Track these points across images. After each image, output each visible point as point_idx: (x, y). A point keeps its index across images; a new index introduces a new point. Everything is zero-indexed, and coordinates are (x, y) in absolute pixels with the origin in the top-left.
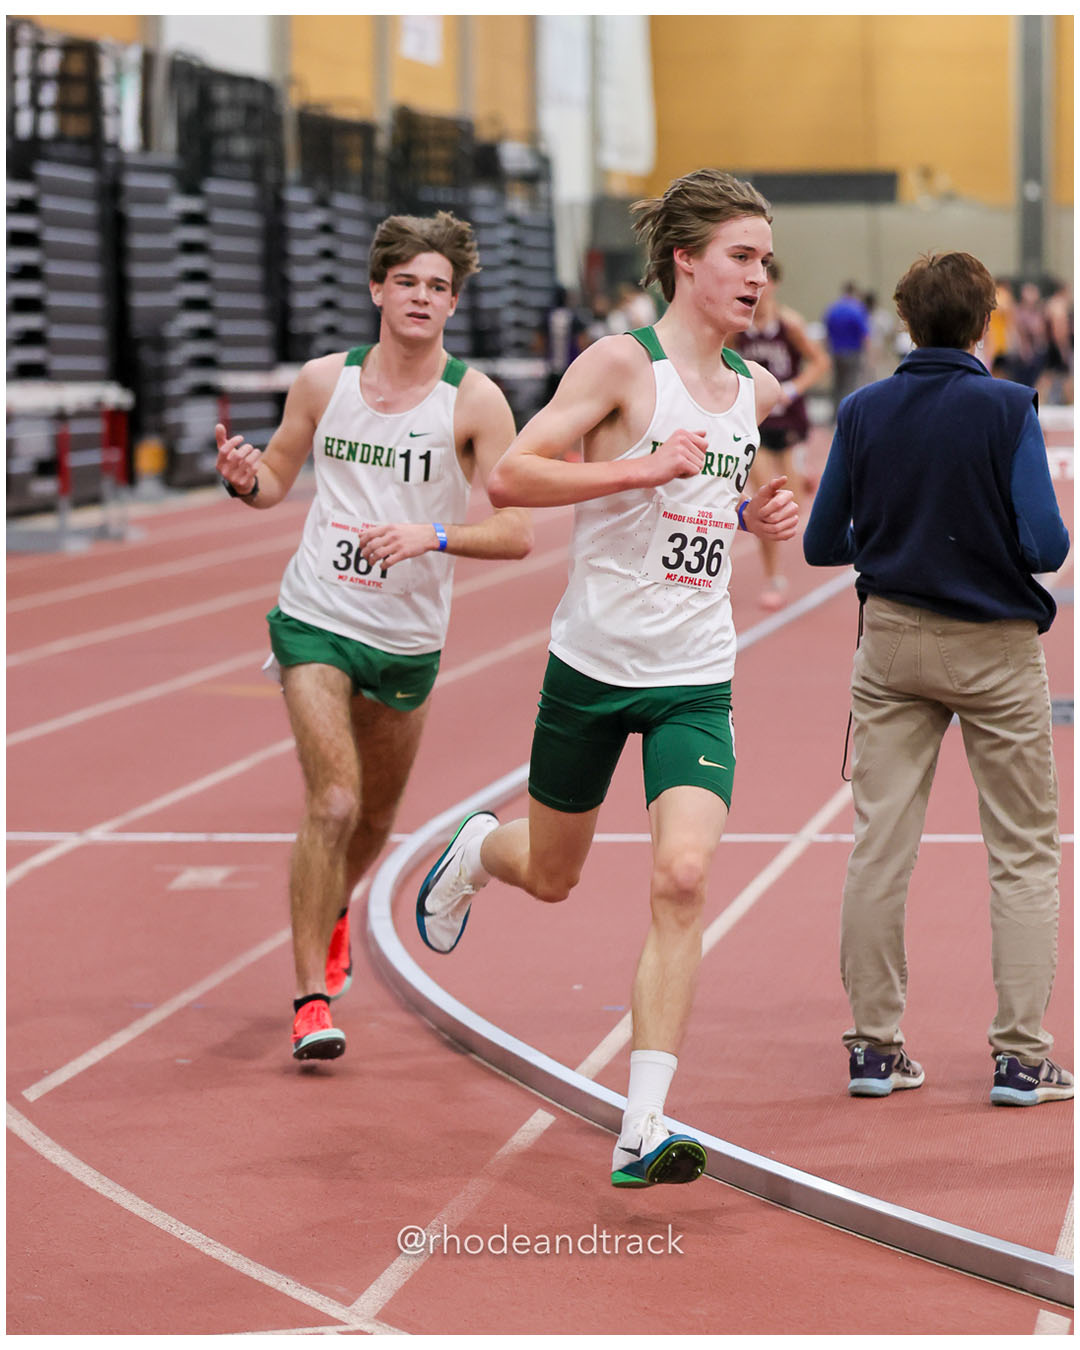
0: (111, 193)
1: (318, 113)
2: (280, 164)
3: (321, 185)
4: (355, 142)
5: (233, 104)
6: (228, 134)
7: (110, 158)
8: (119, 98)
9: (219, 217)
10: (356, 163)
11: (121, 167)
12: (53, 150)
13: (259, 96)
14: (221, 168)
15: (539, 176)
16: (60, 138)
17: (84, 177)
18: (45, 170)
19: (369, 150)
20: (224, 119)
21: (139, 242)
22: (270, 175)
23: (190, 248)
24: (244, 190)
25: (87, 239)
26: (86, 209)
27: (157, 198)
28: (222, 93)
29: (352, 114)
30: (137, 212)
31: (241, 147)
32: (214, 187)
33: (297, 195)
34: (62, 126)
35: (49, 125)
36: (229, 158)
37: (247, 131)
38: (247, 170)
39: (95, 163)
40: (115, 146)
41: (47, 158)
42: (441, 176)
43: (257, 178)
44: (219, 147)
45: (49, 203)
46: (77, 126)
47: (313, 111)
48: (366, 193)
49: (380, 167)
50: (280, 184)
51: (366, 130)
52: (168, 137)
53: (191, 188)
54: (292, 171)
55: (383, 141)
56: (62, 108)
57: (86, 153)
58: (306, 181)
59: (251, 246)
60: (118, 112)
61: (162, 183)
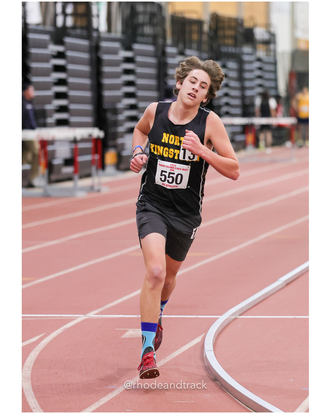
0: (95, 49)
1: (180, 16)
2: (164, 38)
3: (181, 46)
4: (195, 28)
5: (144, 13)
6: (143, 25)
7: (95, 34)
8: (98, 10)
9: (139, 59)
10: (195, 37)
11: (99, 39)
12: (72, 32)
13: (155, 10)
14: (139, 39)
15: (270, 42)
16: (74, 27)
17: (85, 43)
18: (68, 40)
19: (201, 32)
20: (141, 19)
21: (106, 69)
22: (160, 41)
23: (127, 72)
24: (150, 48)
25: (86, 68)
26: (85, 56)
27: (114, 52)
28: (140, 9)
29: (194, 16)
30: (106, 57)
31: (148, 30)
32: (136, 47)
33: (171, 50)
34: (75, 22)
35: (70, 22)
36: (143, 35)
37: (151, 23)
38: (150, 40)
39: (88, 37)
40: (97, 30)
41: (69, 35)
42: (230, 41)
43: (154, 43)
44: (139, 31)
45: (69, 54)
46: (82, 22)
47: (176, 15)
48: (199, 49)
49: (205, 38)
50: (164, 45)
51: (200, 23)
52: (118, 26)
53: (128, 48)
54: (169, 41)
55: (206, 28)
56: (75, 14)
57: (85, 33)
58: (175, 45)
59: (152, 71)
60: (98, 16)
61: (117, 45)
